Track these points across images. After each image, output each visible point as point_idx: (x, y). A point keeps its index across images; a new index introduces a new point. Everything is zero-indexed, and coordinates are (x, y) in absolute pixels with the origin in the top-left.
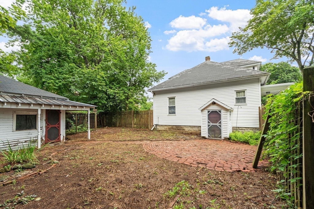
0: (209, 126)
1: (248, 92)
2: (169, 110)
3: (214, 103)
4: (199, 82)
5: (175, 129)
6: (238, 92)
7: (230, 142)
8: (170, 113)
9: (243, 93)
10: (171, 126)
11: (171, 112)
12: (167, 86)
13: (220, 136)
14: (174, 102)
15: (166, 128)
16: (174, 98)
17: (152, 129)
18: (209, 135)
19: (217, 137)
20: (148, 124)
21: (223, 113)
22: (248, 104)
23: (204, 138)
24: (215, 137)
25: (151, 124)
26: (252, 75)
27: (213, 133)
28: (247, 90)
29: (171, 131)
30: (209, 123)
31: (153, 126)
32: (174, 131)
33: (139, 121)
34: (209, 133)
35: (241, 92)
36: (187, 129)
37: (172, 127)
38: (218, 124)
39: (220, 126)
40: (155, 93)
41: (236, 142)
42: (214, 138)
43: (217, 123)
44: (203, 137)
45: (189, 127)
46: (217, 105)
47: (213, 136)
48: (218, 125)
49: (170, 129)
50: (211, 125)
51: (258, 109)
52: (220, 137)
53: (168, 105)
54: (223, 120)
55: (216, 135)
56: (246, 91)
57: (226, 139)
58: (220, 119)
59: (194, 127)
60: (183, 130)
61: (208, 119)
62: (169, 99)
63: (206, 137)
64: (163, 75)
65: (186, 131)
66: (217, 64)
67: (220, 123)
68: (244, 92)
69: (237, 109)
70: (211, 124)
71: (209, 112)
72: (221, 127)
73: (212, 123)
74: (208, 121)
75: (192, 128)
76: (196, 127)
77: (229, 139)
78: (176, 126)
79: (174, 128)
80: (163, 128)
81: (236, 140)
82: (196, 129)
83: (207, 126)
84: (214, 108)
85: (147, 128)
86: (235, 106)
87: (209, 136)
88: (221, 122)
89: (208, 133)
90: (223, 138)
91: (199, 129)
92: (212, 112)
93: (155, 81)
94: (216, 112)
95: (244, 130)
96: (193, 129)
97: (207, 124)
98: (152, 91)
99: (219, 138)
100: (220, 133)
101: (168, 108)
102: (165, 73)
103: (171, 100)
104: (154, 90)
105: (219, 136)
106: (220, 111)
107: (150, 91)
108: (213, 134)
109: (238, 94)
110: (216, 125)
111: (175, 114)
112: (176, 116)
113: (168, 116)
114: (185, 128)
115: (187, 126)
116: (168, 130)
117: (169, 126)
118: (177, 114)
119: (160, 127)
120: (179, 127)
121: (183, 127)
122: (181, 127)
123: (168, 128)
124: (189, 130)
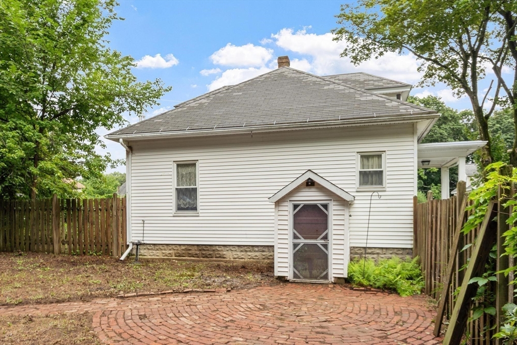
0: (295, 245)
1: (388, 157)
2: (178, 198)
3: (310, 183)
4: (267, 121)
5: (196, 255)
6: (365, 157)
7: (352, 289)
8: (179, 208)
9: (376, 159)
10: (183, 248)
11: (182, 206)
12: (171, 128)
13: (325, 273)
14: (192, 177)
15: (167, 252)
16: (194, 165)
17: (122, 258)
18: (297, 272)
19: (316, 278)
20: (110, 241)
21: (334, 212)
22: (387, 189)
23: (282, 280)
24: (311, 278)
25: (121, 240)
26: (401, 115)
27: (307, 265)
28: (387, 153)
29: (185, 260)
30: (295, 237)
31: (128, 246)
32: (194, 261)
33: (80, 232)
34: (295, 267)
35: (373, 156)
36: (230, 255)
37: (186, 250)
38: (319, 242)
39: (326, 246)
40: (132, 147)
41: (367, 289)
42: (308, 281)
43: (316, 238)
44: (279, 277)
45: (237, 248)
46: (317, 188)
47: (307, 273)
48: (319, 245)
49: (179, 256)
50: (303, 244)
51: (412, 201)
52: (326, 277)
53: (174, 185)
54: (333, 230)
55: (315, 272)
56: (383, 155)
57: (339, 281)
58: (326, 228)
59: (251, 249)
60: (220, 257)
61: (295, 227)
62: (178, 166)
63: (288, 278)
64: (158, 95)
65: (230, 262)
66: (310, 79)
67: (326, 238)
68: (379, 156)
69: (369, 202)
70: (302, 241)
71: (295, 206)
72: (327, 249)
73: (305, 238)
74: (294, 234)
75: (246, 251)
76: (256, 249)
77: (347, 282)
78: (198, 245)
79: (193, 252)
80: (157, 254)
81: (365, 282)
82: (257, 254)
83: (291, 246)
84: (310, 196)
85: (107, 252)
86: (357, 192)
87: (295, 276)
88: (327, 234)
89: (292, 266)
90: (331, 279)
91: (264, 253)
92: (305, 206)
93: (132, 108)
94: (315, 207)
95: (378, 254)
96: (249, 253)
97: (290, 241)
98: (121, 140)
99: (322, 278)
100: (325, 266)
101: (174, 194)
102: (165, 87)
103: (184, 171)
104: (129, 136)
105: (321, 273)
106: (326, 206)
107: (117, 140)
108: (306, 269)
109: (365, 161)
110: (316, 245)
111: (195, 212)
112: (198, 216)
113: (174, 216)
114: (224, 253)
115: (231, 247)
116: (176, 259)
117: (178, 247)
118: (201, 211)
119: (149, 249)
120: (208, 250)
121: (218, 251)
122: (214, 250)
123: (175, 254)
124: (236, 256)
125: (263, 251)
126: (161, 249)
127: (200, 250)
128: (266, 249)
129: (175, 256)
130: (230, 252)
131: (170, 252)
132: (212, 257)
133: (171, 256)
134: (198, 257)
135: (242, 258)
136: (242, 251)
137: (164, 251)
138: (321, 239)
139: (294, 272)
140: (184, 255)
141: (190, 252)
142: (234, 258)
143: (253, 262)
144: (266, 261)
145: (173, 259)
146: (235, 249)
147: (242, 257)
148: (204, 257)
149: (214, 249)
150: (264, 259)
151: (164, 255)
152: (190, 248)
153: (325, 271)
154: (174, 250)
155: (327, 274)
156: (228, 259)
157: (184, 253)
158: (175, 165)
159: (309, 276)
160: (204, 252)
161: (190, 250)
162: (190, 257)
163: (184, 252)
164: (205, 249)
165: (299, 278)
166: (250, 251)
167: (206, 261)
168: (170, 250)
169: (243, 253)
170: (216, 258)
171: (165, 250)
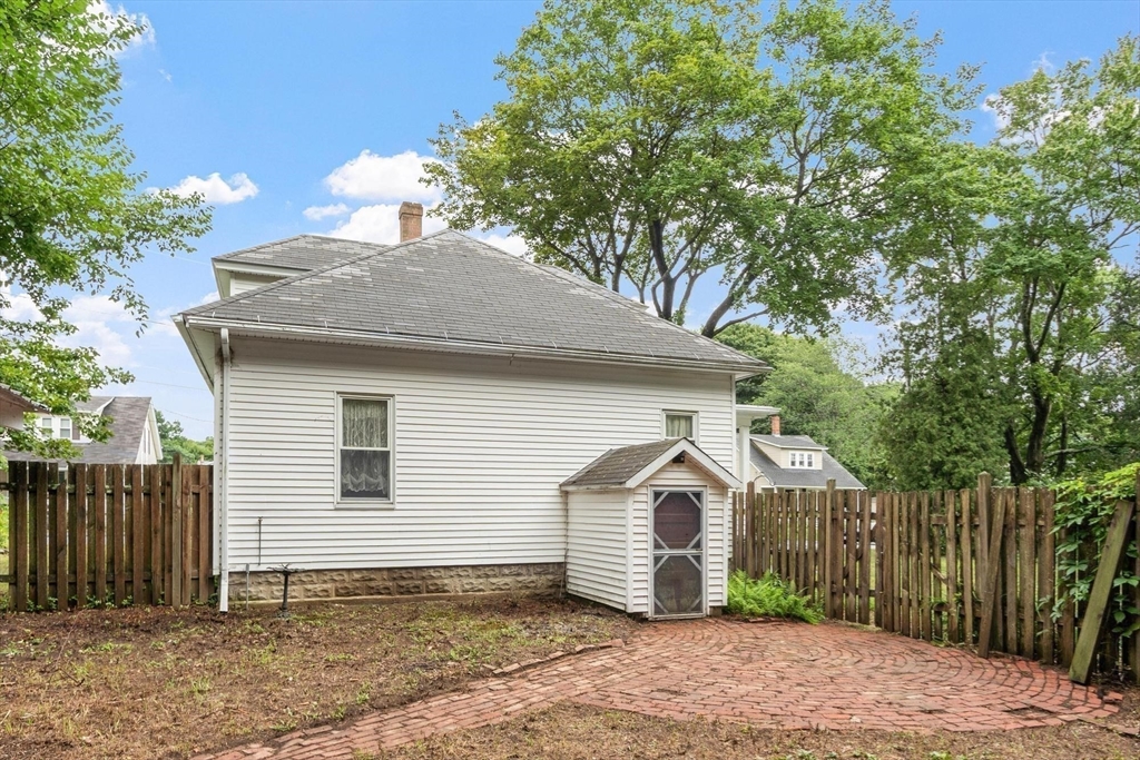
0: (657, 559)
1: (701, 421)
2: (342, 471)
3: (684, 459)
5: (387, 590)
6: (670, 417)
8: (346, 493)
10: (357, 576)
11: (351, 488)
12: (346, 323)
13: (697, 601)
14: (380, 427)
15: (319, 587)
16: (384, 404)
18: (659, 604)
19: (685, 611)
21: (709, 503)
23: (639, 618)
24: (679, 610)
27: (672, 591)
28: (699, 414)
30: (657, 546)
32: (381, 602)
34: (657, 595)
35: (679, 417)
36: (454, 585)
37: (363, 579)
38: (689, 552)
39: (698, 558)
42: (674, 616)
43: (685, 547)
44: (635, 613)
45: (470, 571)
46: (693, 467)
47: (674, 603)
48: (689, 557)
49: (348, 594)
50: (666, 557)
52: (698, 608)
53: (338, 443)
54: (707, 533)
55: (684, 601)
56: (694, 418)
57: (717, 612)
58: (698, 530)
59: (496, 571)
60: (437, 591)
61: (656, 530)
62: (346, 402)
63: (647, 615)
65: (456, 598)
67: (698, 546)
68: (689, 419)
70: (667, 552)
71: (657, 495)
72: (699, 563)
73: (671, 547)
74: (655, 540)
77: (727, 613)
78: (389, 569)
79: (379, 584)
81: (759, 610)
83: (650, 561)
84: (679, 480)
87: (658, 610)
88: (700, 540)
89: (653, 595)
90: (707, 610)
92: (671, 495)
94: (684, 495)
96: (494, 580)
97: (650, 553)
98: (226, 333)
99: (693, 610)
100: (698, 591)
101: (336, 461)
105: (693, 601)
106: (698, 495)
108: (671, 598)
110: (684, 557)
111: (384, 500)
112: (393, 509)
113: (336, 509)
114: (446, 581)
115: (459, 570)
116: (340, 602)
117: (346, 576)
118: (398, 499)
119: (270, 583)
120: (412, 578)
121: (433, 577)
122: (423, 578)
123: (337, 590)
124: (467, 587)
125: (519, 575)
126: (303, 582)
127: (395, 579)
128: (524, 571)
129: (337, 596)
130: (456, 579)
131: (325, 586)
132: (419, 592)
133: (328, 596)
134: (390, 594)
135: (480, 590)
136: (479, 577)
137: (309, 587)
138: (693, 547)
139: (656, 604)
140: (357, 591)
141: (373, 584)
142: (464, 591)
143: (501, 596)
144: (523, 591)
145: (334, 602)
146: (466, 573)
147: (481, 587)
148: (402, 593)
149: (424, 574)
150: (520, 588)
151: (309, 594)
152: (372, 576)
153: (696, 597)
154: (335, 581)
155: (700, 603)
156: (452, 594)
157: (357, 588)
158: (340, 400)
159: (675, 607)
160: (403, 583)
161: (371, 580)
162: (372, 594)
163: (358, 584)
164: (405, 576)
165: (663, 613)
166: (495, 576)
167: (408, 600)
168: (325, 582)
169: (481, 580)
170: (428, 592)
171: (312, 582)
